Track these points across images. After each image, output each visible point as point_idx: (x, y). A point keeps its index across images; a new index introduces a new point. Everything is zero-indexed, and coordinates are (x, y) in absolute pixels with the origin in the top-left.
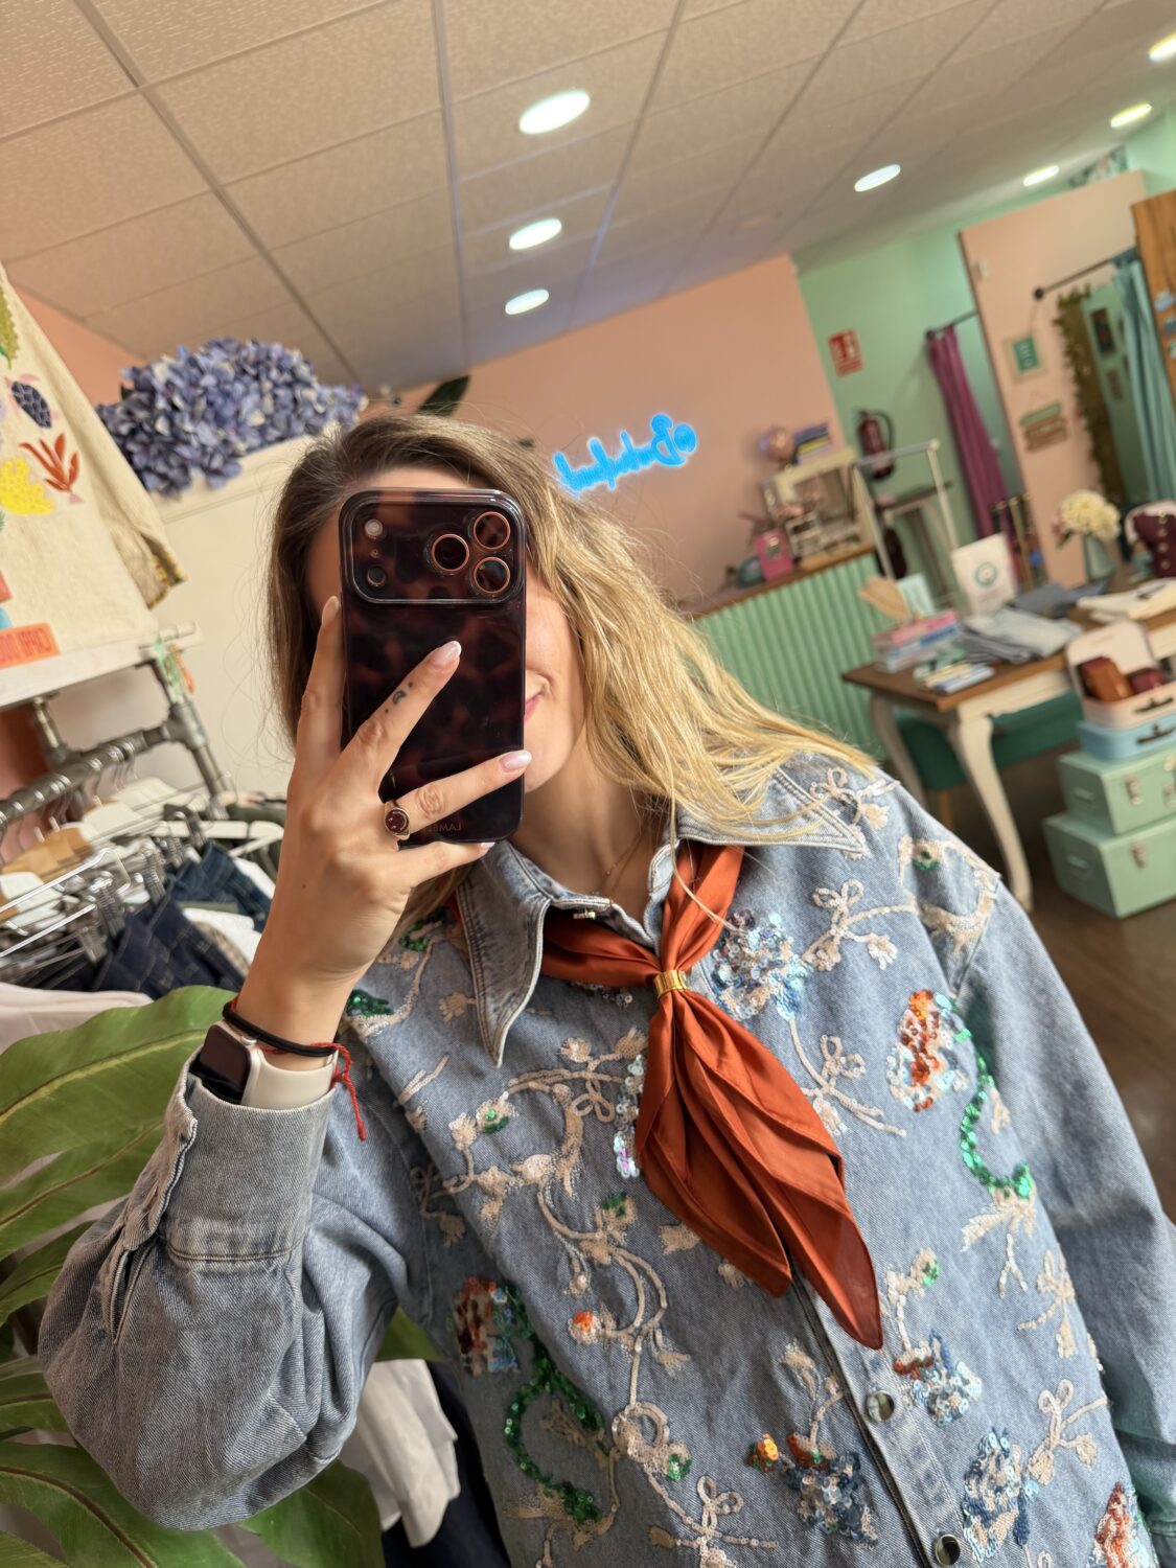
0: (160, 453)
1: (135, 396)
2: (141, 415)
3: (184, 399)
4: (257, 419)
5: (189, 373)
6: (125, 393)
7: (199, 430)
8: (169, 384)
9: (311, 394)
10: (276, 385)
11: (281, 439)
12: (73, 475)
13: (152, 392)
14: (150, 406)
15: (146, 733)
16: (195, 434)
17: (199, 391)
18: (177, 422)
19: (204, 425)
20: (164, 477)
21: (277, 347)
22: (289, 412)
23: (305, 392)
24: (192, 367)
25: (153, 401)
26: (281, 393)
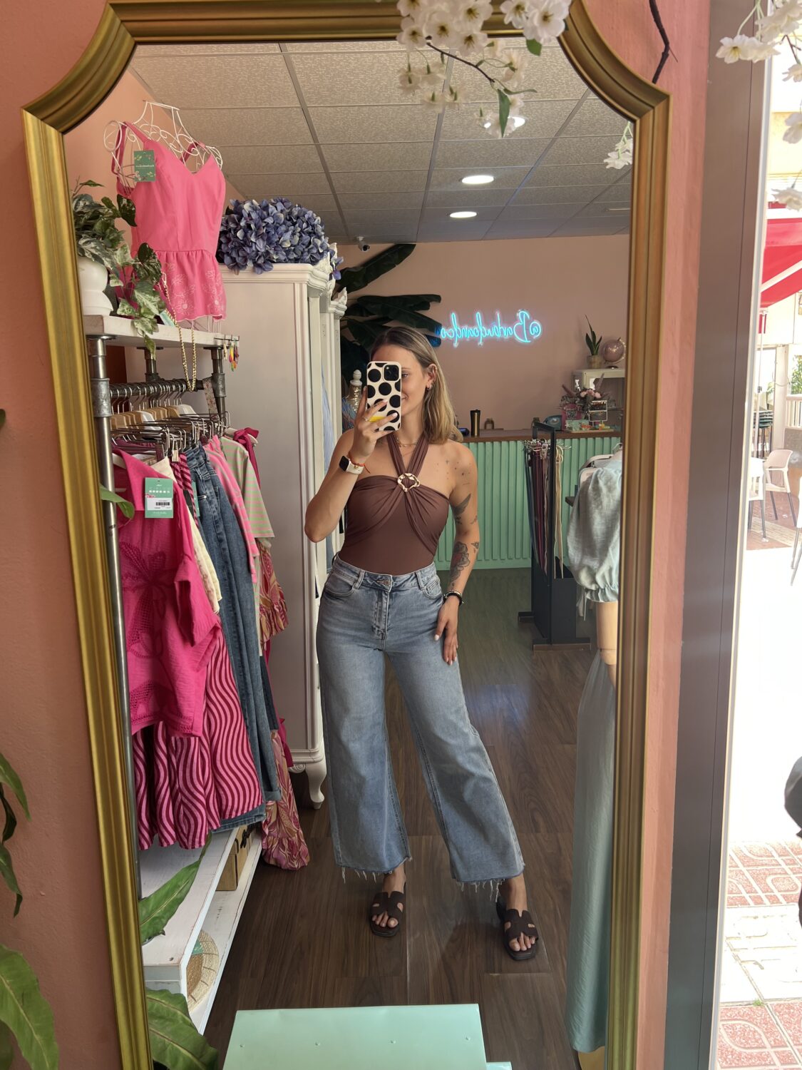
0: (235, 247)
1: (233, 215)
2: (232, 225)
3: (255, 225)
4: (287, 245)
5: (262, 213)
6: (228, 212)
7: (258, 243)
8: (249, 215)
9: (319, 243)
10: (302, 231)
11: (296, 261)
13: (242, 216)
14: (238, 224)
16: (255, 243)
17: (264, 224)
18: (248, 234)
19: (261, 241)
20: (233, 260)
21: (310, 212)
22: (304, 247)
23: (316, 239)
24: (264, 210)
25: (240, 220)
26: (304, 236)
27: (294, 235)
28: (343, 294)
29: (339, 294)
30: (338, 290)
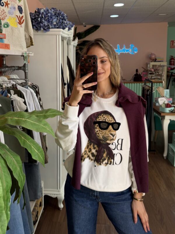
0: (37, 23)
1: (37, 13)
2: (37, 16)
3: (44, 16)
4: (55, 23)
6: (36, 12)
8: (43, 13)
9: (65, 22)
10: (60, 19)
11: (58, 28)
12: (23, 23)
13: (40, 13)
16: (44, 22)
17: (47, 16)
18: (42, 19)
19: (46, 21)
20: (37, 28)
22: (61, 24)
24: (48, 11)
25: (39, 15)
26: (60, 20)
27: (57, 20)
28: (76, 39)
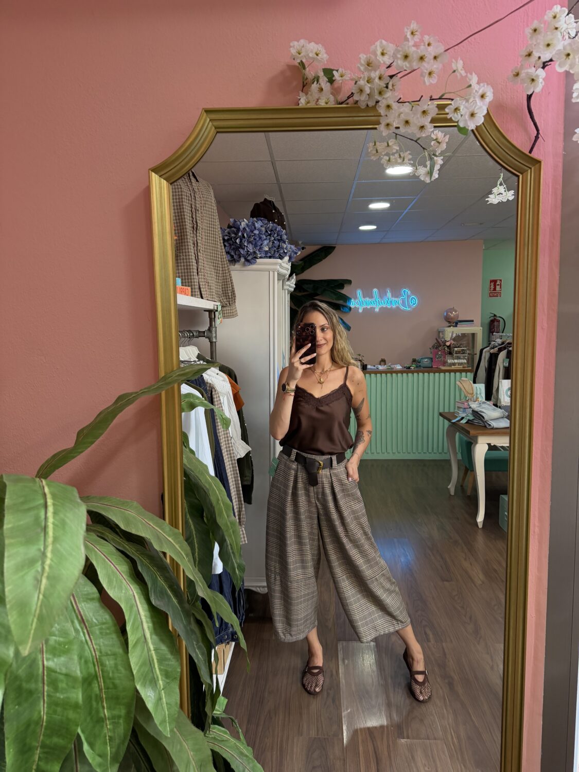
0: (234, 249)
1: (233, 229)
2: (233, 235)
3: (247, 235)
4: (266, 249)
5: (252, 227)
6: (229, 227)
7: (248, 246)
8: (244, 229)
9: (285, 246)
10: (275, 239)
11: (270, 257)
13: (238, 229)
14: (236, 234)
15: (199, 332)
16: (247, 247)
17: (253, 234)
18: (243, 241)
19: (251, 245)
20: (232, 257)
21: (280, 227)
22: (275, 249)
23: (283, 244)
24: (253, 225)
25: (238, 232)
26: (276, 242)
27: (270, 241)
28: (293, 278)
29: (290, 278)
30: (291, 275)
